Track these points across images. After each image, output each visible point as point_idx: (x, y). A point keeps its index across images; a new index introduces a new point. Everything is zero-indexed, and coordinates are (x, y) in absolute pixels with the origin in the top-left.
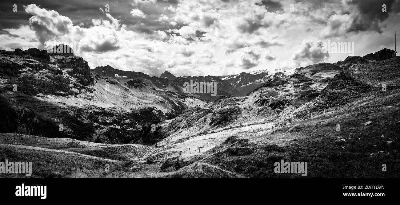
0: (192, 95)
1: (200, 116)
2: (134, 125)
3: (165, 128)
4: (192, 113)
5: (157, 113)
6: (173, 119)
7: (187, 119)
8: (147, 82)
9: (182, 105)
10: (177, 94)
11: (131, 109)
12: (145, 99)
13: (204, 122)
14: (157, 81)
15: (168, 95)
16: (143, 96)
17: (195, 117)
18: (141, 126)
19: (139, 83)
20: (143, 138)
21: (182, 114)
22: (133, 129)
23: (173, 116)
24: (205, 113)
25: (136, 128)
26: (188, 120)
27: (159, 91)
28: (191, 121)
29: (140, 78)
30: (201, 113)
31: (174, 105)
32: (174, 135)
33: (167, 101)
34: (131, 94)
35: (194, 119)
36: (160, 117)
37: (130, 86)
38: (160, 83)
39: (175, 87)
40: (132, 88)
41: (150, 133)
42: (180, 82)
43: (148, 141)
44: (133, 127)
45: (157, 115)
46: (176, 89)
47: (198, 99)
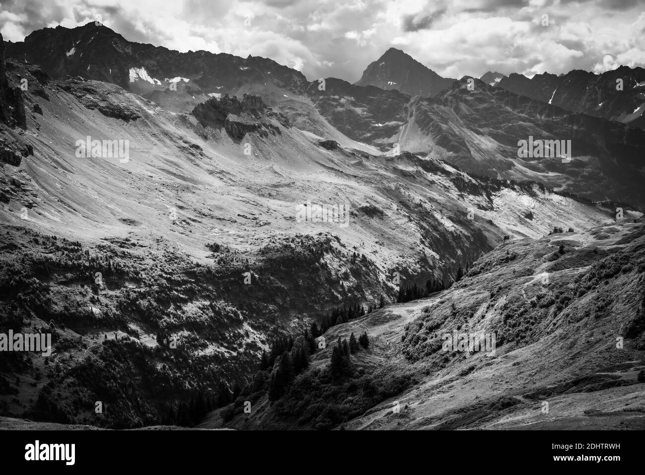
0: (530, 173)
1: (571, 286)
2: (226, 327)
3: (389, 347)
4: (530, 272)
5: (343, 270)
6: (428, 303)
7: (502, 301)
8: (297, 106)
9: (477, 225)
10: (449, 168)
11: (215, 248)
12: (285, 198)
13: (597, 317)
14: (343, 101)
15: (404, 174)
16: (276, 180)
17: (544, 291)
18: (263, 337)
19: (253, 111)
20: (273, 398)
21: (475, 274)
22: (223, 350)
23: (429, 283)
24: (604, 272)
25: (240, 345)
26: (505, 307)
27: (353, 154)
28: (526, 311)
29: (258, 89)
30: (581, 270)
31: (435, 228)
32: (436, 387)
33: (395, 207)
34: (211, 173)
35: (540, 303)
36: (358, 288)
37: (208, 130)
38: (359, 110)
39: (440, 130)
40: (216, 138)
41: (308, 373)
42: (463, 106)
43: (299, 414)
44: (224, 338)
45: (346, 277)
46: (444, 147)
47: (563, 194)
